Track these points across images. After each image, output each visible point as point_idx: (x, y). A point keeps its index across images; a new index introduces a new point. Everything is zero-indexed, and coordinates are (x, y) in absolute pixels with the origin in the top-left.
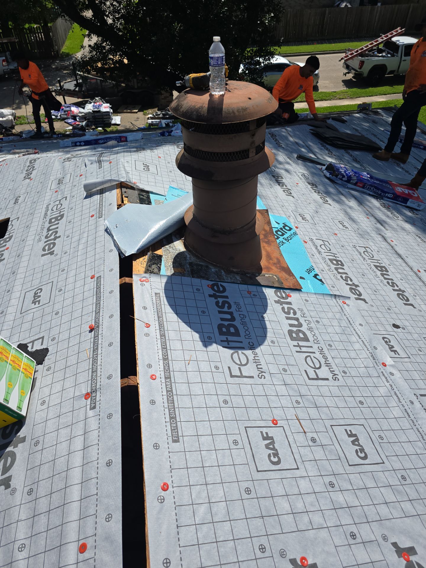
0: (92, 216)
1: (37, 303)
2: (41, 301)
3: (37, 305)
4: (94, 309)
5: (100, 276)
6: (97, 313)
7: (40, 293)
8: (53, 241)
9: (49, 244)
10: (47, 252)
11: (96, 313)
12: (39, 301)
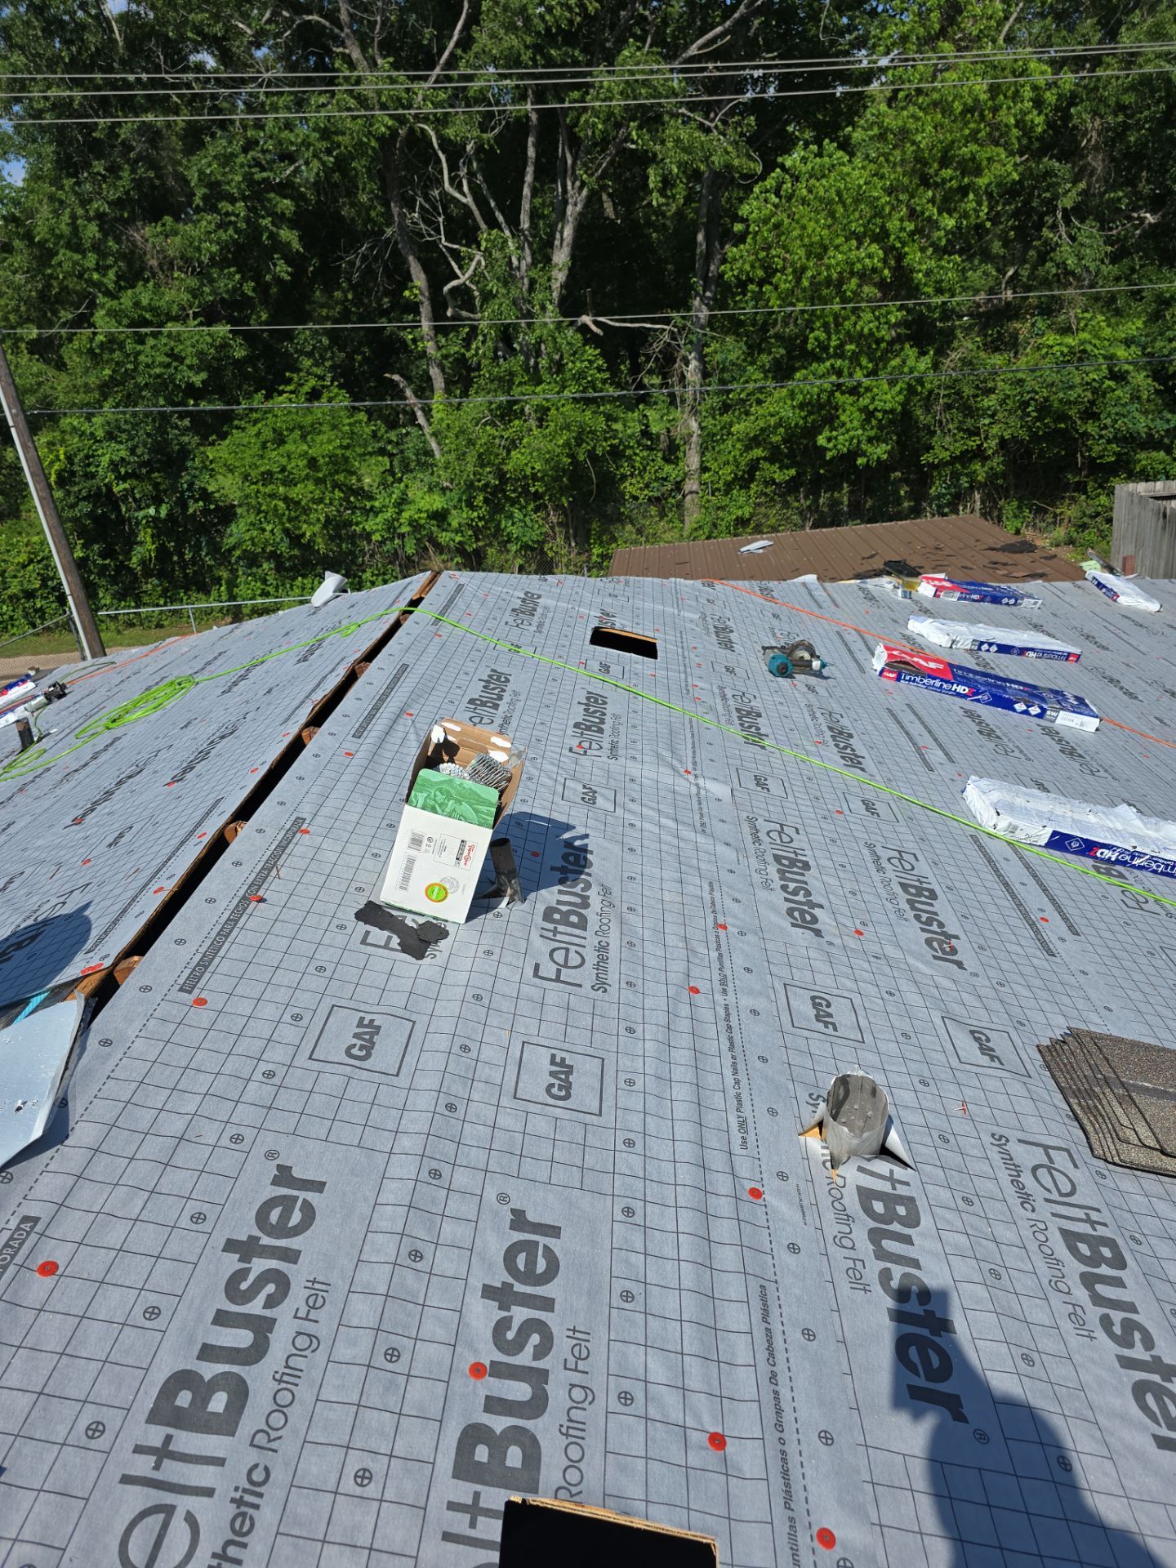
0: (49, 1269)
1: (366, 1022)
2: (356, 1022)
3: (368, 1017)
4: (236, 930)
5: (181, 990)
6: (232, 921)
7: (354, 1046)
8: (266, 1240)
9: (282, 1230)
10: (303, 1195)
11: (236, 922)
12: (360, 1024)
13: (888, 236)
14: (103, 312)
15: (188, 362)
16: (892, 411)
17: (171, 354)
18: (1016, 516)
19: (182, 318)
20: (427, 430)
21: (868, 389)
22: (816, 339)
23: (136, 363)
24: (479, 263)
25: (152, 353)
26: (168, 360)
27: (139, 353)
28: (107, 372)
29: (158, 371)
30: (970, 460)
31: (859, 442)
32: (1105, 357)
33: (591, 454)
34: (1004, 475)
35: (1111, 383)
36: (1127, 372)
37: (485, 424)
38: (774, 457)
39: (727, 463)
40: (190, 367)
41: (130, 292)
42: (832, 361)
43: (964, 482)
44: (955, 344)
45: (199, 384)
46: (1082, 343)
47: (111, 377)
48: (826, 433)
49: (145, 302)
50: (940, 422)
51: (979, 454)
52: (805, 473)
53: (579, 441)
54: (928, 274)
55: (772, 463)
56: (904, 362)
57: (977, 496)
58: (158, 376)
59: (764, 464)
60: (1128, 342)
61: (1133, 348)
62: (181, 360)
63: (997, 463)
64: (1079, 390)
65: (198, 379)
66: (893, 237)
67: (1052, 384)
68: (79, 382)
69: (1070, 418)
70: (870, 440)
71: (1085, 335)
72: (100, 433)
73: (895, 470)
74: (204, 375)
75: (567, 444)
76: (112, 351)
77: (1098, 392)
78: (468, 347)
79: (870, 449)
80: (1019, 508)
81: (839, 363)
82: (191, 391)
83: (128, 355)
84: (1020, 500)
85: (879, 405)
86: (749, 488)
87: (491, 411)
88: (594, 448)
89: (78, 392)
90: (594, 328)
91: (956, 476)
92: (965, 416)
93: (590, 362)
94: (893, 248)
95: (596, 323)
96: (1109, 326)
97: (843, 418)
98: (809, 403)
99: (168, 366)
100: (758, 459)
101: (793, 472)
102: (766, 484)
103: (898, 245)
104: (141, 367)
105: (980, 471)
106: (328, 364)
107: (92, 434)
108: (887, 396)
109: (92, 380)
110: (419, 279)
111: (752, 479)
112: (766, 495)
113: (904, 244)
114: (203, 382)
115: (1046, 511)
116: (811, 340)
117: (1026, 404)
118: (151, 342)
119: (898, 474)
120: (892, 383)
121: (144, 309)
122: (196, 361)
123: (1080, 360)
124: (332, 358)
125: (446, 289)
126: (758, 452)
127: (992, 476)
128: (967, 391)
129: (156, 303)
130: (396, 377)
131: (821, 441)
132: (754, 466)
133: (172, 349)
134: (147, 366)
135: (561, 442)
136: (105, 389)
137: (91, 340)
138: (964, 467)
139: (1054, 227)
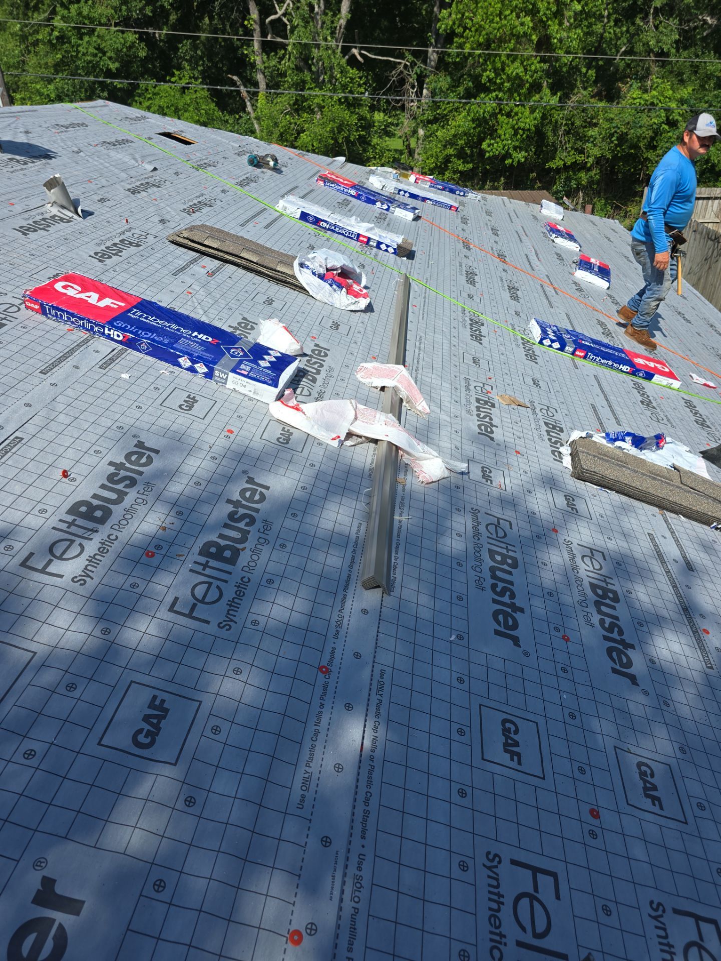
13: (538, 12)
14: (59, 17)
15: (108, 54)
16: (529, 130)
17: (98, 48)
18: (602, 210)
19: (107, 25)
20: (253, 115)
21: (516, 114)
22: (488, 77)
23: (78, 52)
24: (288, 5)
25: (86, 45)
26: (95, 51)
27: (79, 45)
28: (59, 56)
29: (89, 58)
30: (579, 170)
31: (509, 148)
32: (665, 110)
33: (347, 139)
34: (598, 183)
35: (666, 127)
36: (677, 121)
37: (286, 114)
38: (461, 155)
39: (432, 156)
40: (110, 58)
41: (76, 6)
42: (497, 93)
43: (573, 184)
44: (576, 91)
45: (114, 70)
46: (653, 97)
47: (61, 60)
48: (487, 141)
49: (85, 13)
50: (561, 142)
51: (583, 167)
52: (478, 167)
53: (340, 129)
54: (560, 40)
55: (459, 159)
56: (542, 98)
57: (581, 194)
58: (90, 62)
59: (453, 159)
60: (682, 101)
61: (685, 106)
62: (104, 53)
63: (595, 173)
64: (644, 129)
65: (114, 66)
66: (541, 13)
67: (628, 123)
68: (42, 62)
69: (640, 148)
70: (515, 148)
71: (654, 93)
72: (53, 96)
73: (532, 172)
74: (117, 65)
75: (332, 131)
76: (64, 43)
77: (657, 133)
78: (280, 63)
79: (515, 154)
80: (605, 204)
81: (500, 95)
82: (109, 74)
83: (73, 47)
84: (606, 199)
85: (522, 125)
86: (444, 174)
87: (290, 105)
88: (349, 136)
89: (41, 67)
90: (359, 57)
91: (568, 179)
92: (577, 140)
93: (352, 79)
94: (541, 21)
95: (361, 54)
96: (671, 89)
97: (499, 132)
98: (478, 119)
99: (95, 55)
100: (451, 155)
101: (471, 166)
102: (455, 172)
103: (545, 19)
104: (80, 55)
105: (584, 177)
106: (200, 68)
107: (48, 95)
108: (528, 120)
109: (50, 61)
110: (255, 14)
111: (446, 168)
112: (453, 179)
113: (548, 19)
114: (117, 69)
115: (620, 208)
116: (484, 77)
117: (612, 135)
118: (86, 38)
119: (535, 174)
120: (533, 111)
121: (84, 17)
122: (113, 55)
123: (650, 110)
124: (203, 65)
125: (267, 20)
126: (450, 151)
127: (591, 182)
128: (578, 123)
129: (92, 15)
130: (235, 78)
131: (484, 146)
132: (447, 160)
133: (99, 45)
134: (84, 54)
135: (328, 129)
136: (58, 67)
137: (50, 35)
138: (575, 174)
139: (645, 18)
